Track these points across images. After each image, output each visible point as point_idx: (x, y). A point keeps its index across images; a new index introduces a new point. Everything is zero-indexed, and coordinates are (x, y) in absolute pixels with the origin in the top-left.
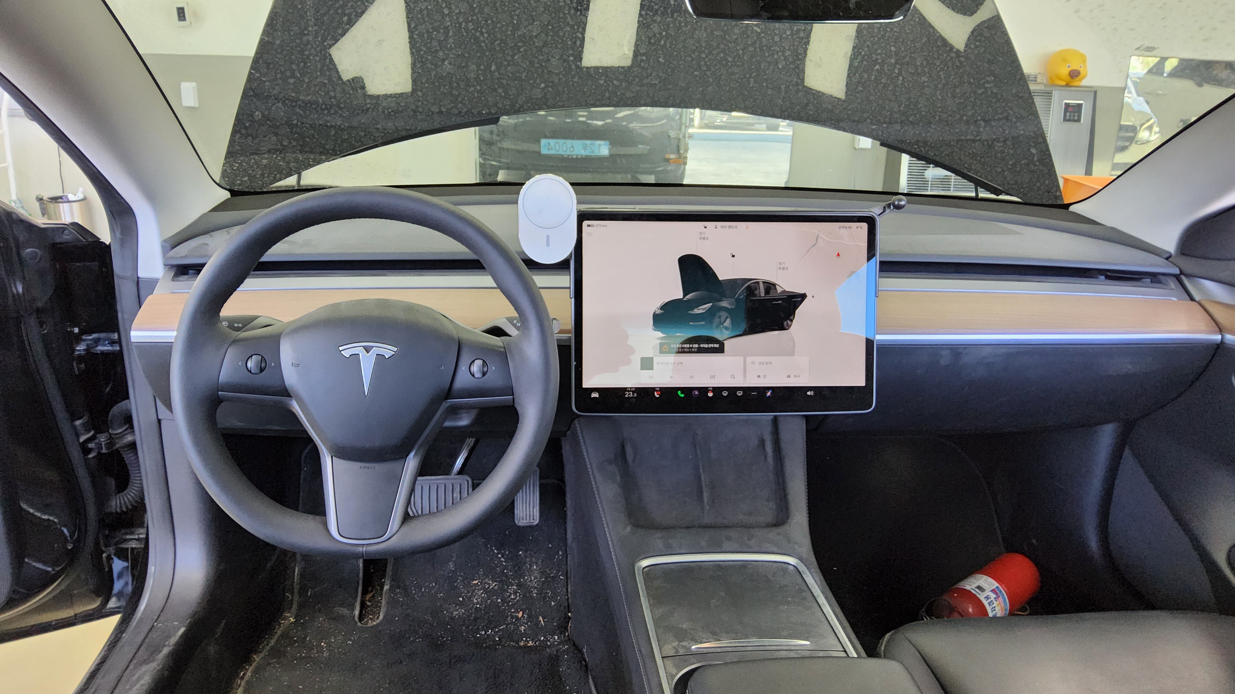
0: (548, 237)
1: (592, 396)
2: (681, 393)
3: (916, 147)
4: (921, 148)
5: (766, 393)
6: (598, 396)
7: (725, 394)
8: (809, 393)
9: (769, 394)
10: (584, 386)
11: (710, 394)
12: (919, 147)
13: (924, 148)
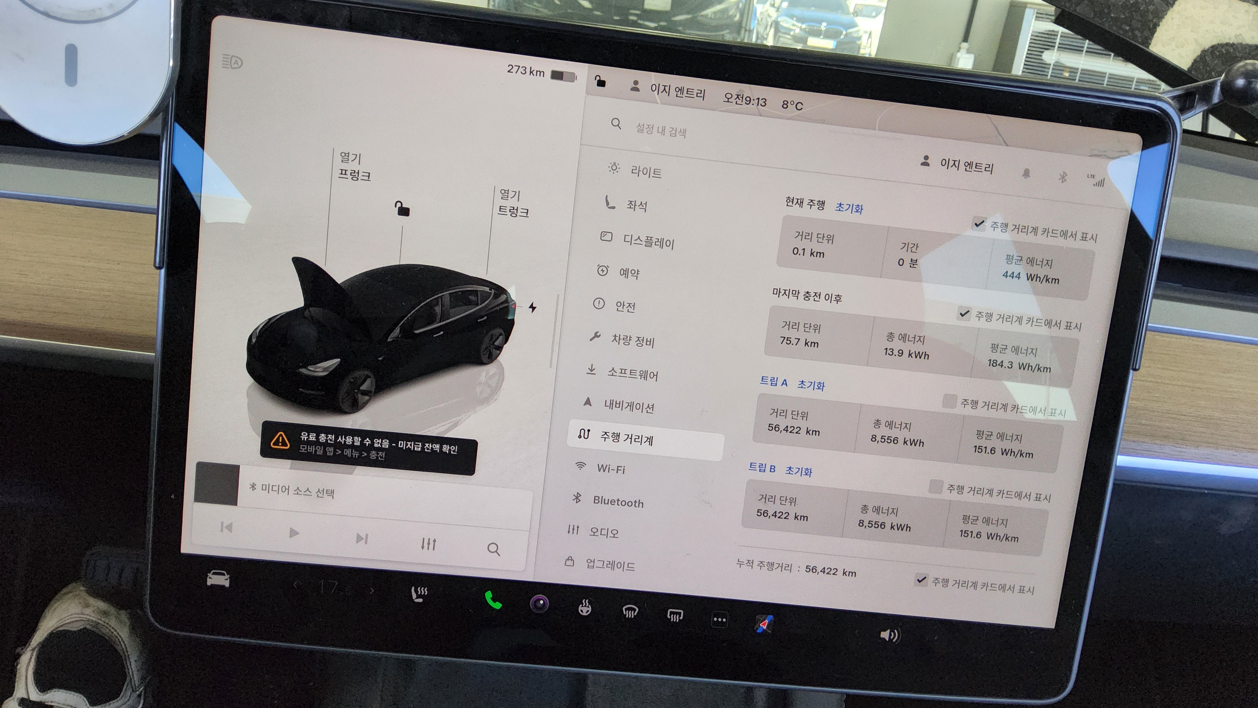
0: (71, 52)
1: (209, 582)
2: (494, 599)
3: (1127, 28)
4: (1137, 32)
5: (756, 622)
6: (227, 584)
7: (630, 612)
8: (885, 635)
9: (764, 625)
10: (186, 548)
11: (585, 610)
12: (1132, 30)
13: (1142, 32)
